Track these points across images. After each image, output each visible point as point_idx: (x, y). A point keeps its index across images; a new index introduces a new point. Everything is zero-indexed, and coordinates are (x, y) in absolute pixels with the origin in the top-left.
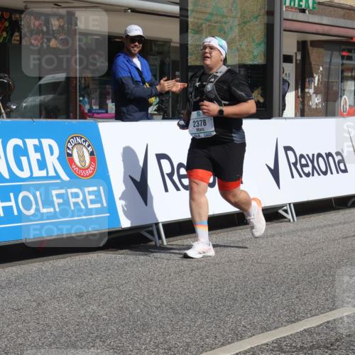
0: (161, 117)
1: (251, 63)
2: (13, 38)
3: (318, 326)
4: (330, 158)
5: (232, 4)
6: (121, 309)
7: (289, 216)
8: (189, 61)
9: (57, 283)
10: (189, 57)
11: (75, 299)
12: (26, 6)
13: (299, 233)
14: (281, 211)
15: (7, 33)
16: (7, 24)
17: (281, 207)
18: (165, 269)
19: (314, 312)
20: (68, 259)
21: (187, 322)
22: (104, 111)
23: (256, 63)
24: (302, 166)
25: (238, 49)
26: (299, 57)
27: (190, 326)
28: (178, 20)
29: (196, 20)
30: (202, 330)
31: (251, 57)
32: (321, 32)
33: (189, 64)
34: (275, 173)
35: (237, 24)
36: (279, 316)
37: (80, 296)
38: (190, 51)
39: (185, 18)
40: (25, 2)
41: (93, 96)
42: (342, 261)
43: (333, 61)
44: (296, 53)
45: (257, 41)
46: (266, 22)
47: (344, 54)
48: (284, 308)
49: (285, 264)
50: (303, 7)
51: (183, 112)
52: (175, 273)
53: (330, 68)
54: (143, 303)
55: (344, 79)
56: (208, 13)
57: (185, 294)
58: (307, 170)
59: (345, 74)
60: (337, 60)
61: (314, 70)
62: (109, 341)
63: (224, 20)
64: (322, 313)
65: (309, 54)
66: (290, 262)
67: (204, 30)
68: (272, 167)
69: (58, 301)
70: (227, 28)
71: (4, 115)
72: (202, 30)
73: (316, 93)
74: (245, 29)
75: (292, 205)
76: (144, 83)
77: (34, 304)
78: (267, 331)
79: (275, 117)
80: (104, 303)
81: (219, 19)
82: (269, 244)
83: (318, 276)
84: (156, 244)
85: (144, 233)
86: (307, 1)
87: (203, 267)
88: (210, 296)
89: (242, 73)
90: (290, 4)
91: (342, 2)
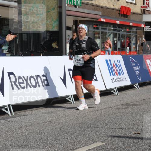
0: (10, 55)
1: (52, 30)
7: (71, 101)
14: (67, 99)
17: (67, 97)
18: (13, 126)
19: (83, 145)
23: (54, 30)
26: (74, 28)
31: (52, 27)
32: (84, 16)
34: (64, 81)
42: (96, 121)
43: (90, 30)
44: (73, 26)
45: (54, 20)
46: (58, 11)
47: (95, 26)
48: (70, 143)
49: (70, 123)
50: (76, 5)
51: (20, 52)
52: (18, 128)
54: (3, 143)
55: (95, 38)
57: (23, 138)
59: (96, 36)
64: (87, 145)
66: (72, 122)
68: (63, 78)
74: (49, 14)
75: (72, 96)
79: (64, 55)
82: (62, 114)
83: (85, 128)
84: (9, 115)
85: (3, 110)
86: (77, 2)
87: (32, 125)
88: (35, 138)
89: (48, 34)
90: (70, 3)
91: (93, 3)
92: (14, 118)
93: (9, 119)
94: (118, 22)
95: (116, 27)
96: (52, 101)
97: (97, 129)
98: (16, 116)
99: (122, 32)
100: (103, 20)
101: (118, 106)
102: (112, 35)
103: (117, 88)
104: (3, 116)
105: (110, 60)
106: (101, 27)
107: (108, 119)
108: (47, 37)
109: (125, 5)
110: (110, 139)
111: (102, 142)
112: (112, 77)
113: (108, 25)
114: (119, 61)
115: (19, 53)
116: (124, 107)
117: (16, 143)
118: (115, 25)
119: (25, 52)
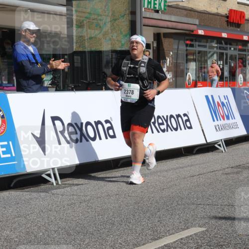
0: (55, 89)
1: (119, 49)
3: (175, 242)
4: (180, 118)
5: (105, 7)
6: (28, 233)
8: (74, 47)
10: (74, 44)
13: (159, 174)
18: (60, 202)
19: (171, 232)
21: (78, 242)
22: (12, 85)
23: (123, 49)
24: (159, 124)
25: (110, 39)
26: (155, 45)
27: (80, 244)
29: (79, 18)
31: (120, 45)
32: (170, 26)
35: (109, 20)
36: (146, 235)
38: (74, 40)
39: (71, 17)
41: (3, 74)
42: (191, 193)
43: (179, 47)
44: (153, 42)
45: (124, 33)
46: (130, 19)
47: (188, 42)
48: (149, 229)
49: (149, 197)
50: (157, 9)
51: (70, 85)
52: (68, 205)
53: (177, 53)
54: (45, 228)
55: (188, 61)
56: (88, 13)
57: (76, 221)
58: (163, 127)
59: (189, 57)
60: (183, 47)
61: (166, 54)
63: (99, 18)
64: (177, 233)
65: (162, 43)
66: (152, 195)
67: (85, 25)
70: (101, 23)
72: (84, 25)
73: (168, 71)
74: (115, 24)
78: (138, 246)
80: (15, 229)
81: (96, 17)
83: (173, 205)
84: (53, 184)
85: (44, 176)
86: (160, 4)
87: (89, 200)
88: (94, 221)
89: (114, 56)
90: (148, 6)
91: (185, 5)
92: (61, 190)
93: (52, 191)
94: (224, 35)
95: (222, 44)
96: (121, 162)
97: (193, 207)
98: (66, 186)
99: (232, 51)
100: (201, 32)
101: (226, 170)
102: (215, 55)
103: (224, 141)
104: (43, 187)
105: (212, 96)
106: (197, 43)
107: (211, 190)
108: (112, 61)
109: (236, 7)
110: (213, 221)
111: (200, 227)
112: (216, 123)
113: (209, 40)
114: (226, 97)
115: (68, 86)
116: (236, 170)
117: (65, 229)
118: (219, 40)
119: (77, 85)
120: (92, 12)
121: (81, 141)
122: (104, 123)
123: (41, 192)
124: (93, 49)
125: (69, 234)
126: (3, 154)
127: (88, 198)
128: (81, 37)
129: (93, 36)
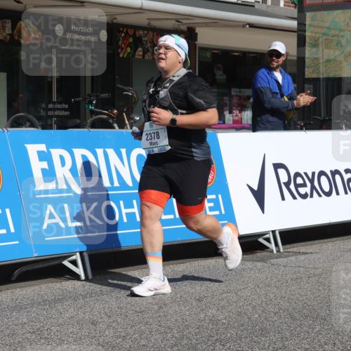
2: (137, 53)
6: (239, 314)
8: (306, 73)
9: (177, 287)
10: (306, 69)
11: (194, 303)
12: (149, 23)
15: (131, 48)
16: (131, 40)
20: (188, 264)
21: (305, 328)
22: (222, 122)
27: (308, 332)
28: (296, 34)
29: (313, 35)
30: (321, 336)
33: (306, 77)
37: (199, 300)
38: (307, 64)
39: (303, 33)
40: (148, 19)
52: (292, 279)
54: (261, 309)
56: (326, 27)
57: (303, 300)
62: (228, 345)
63: (341, 34)
67: (321, 44)
69: (179, 305)
70: (343, 41)
71: (128, 126)
72: (318, 44)
76: (282, 96)
77: (156, 307)
80: (223, 307)
81: (337, 33)
84: (272, 251)
85: (261, 240)
87: (320, 275)
88: (327, 303)
92: (283, 259)
93: (272, 261)
98: (288, 254)
104: (260, 254)
115: (296, 124)
117: (288, 310)
119: (308, 122)
120: (332, 27)
121: (312, 196)
122: (343, 173)
123: (256, 261)
124: (332, 75)
125: (293, 318)
126: (210, 211)
127: (319, 271)
128: (315, 59)
129: (332, 58)
